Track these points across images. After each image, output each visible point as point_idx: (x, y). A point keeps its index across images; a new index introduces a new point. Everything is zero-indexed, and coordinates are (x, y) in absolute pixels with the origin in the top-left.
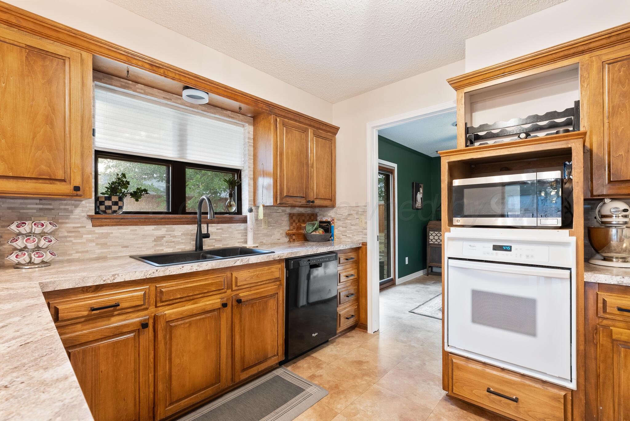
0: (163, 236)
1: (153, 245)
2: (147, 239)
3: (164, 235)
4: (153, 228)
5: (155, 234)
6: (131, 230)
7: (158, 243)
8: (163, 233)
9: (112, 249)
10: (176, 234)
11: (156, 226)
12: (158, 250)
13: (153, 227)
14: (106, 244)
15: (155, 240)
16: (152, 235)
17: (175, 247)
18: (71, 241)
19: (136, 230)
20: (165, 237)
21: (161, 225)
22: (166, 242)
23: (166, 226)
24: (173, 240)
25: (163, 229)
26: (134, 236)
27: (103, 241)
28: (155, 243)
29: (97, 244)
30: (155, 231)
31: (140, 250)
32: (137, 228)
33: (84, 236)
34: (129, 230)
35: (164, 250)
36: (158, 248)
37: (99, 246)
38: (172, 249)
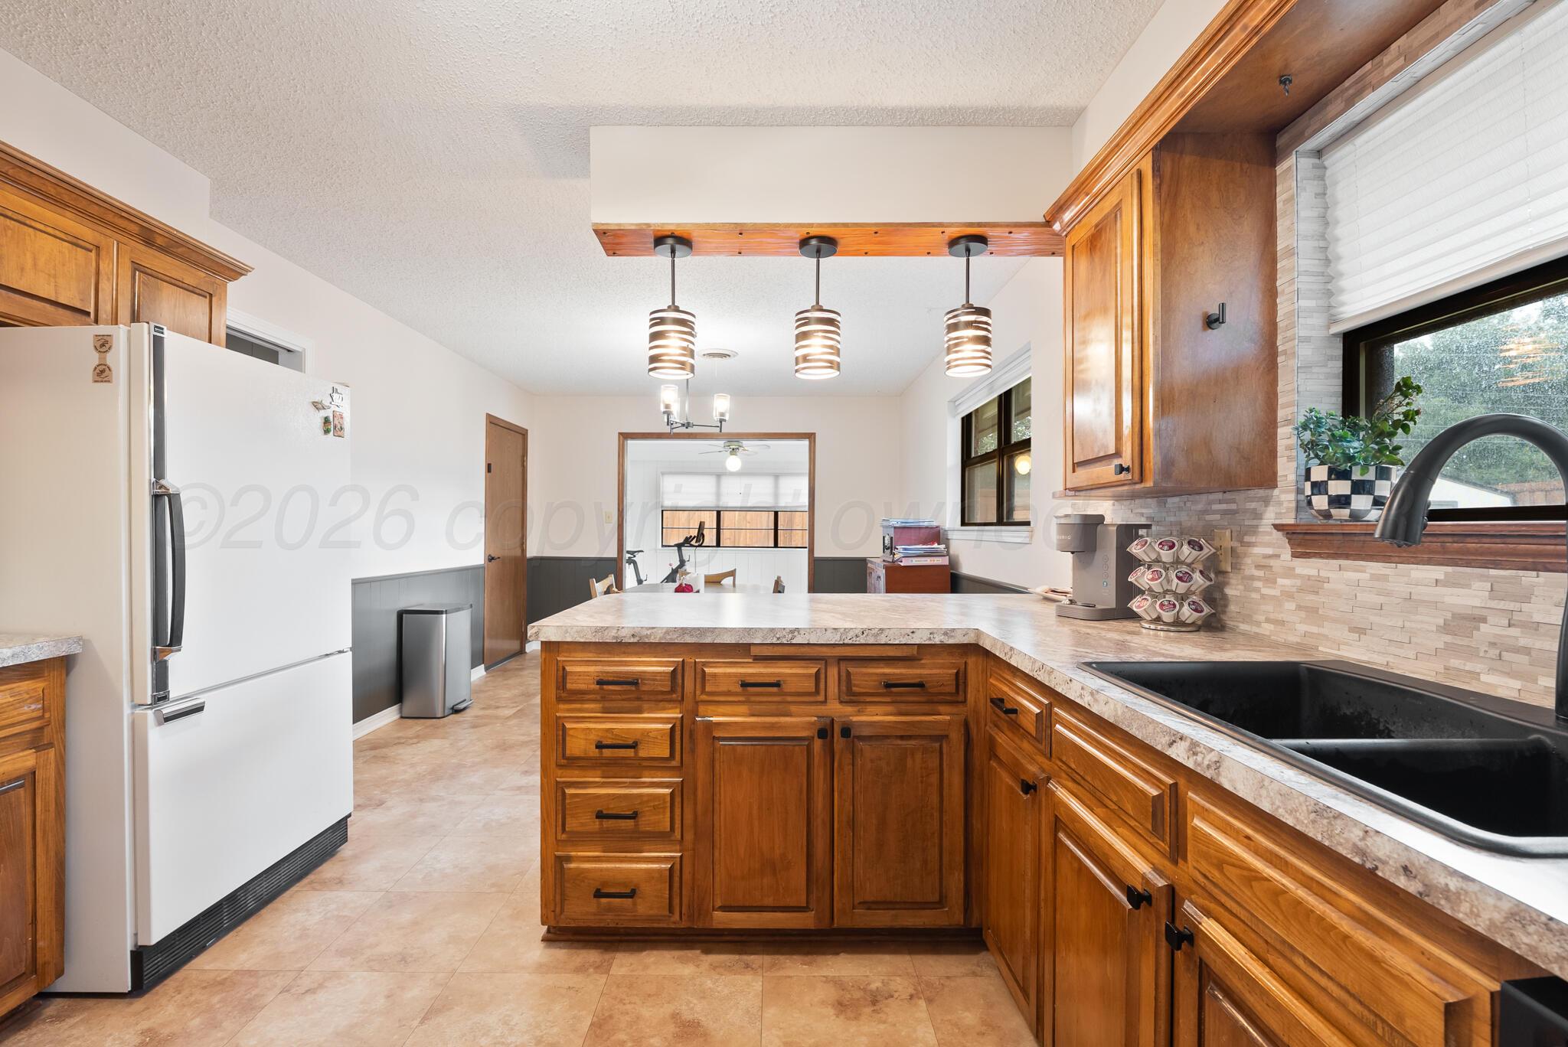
0: (1477, 612)
1: (1441, 645)
2: (1419, 618)
3: (1484, 613)
4: (1441, 577)
5: (1448, 600)
6: (1375, 577)
7: (1459, 641)
8: (1477, 603)
9: (1327, 629)
10: (1537, 618)
11: (1449, 569)
12: (1459, 670)
13: (1438, 572)
14: (1315, 610)
15: (1446, 628)
16: (1435, 605)
17: (1535, 681)
18: (1257, 590)
19: (1384, 578)
20: (1484, 620)
21: (1468, 564)
22: (1493, 644)
23: (1493, 572)
24: (1523, 642)
25: (1476, 585)
26: (1381, 599)
27: (1310, 599)
28: (1448, 638)
29: (1299, 608)
30: (1450, 590)
31: (1398, 651)
32: (1387, 571)
33: (1280, 581)
34: (1366, 576)
35: (1484, 678)
36: (1455, 663)
37: (1303, 614)
38: (1517, 684)
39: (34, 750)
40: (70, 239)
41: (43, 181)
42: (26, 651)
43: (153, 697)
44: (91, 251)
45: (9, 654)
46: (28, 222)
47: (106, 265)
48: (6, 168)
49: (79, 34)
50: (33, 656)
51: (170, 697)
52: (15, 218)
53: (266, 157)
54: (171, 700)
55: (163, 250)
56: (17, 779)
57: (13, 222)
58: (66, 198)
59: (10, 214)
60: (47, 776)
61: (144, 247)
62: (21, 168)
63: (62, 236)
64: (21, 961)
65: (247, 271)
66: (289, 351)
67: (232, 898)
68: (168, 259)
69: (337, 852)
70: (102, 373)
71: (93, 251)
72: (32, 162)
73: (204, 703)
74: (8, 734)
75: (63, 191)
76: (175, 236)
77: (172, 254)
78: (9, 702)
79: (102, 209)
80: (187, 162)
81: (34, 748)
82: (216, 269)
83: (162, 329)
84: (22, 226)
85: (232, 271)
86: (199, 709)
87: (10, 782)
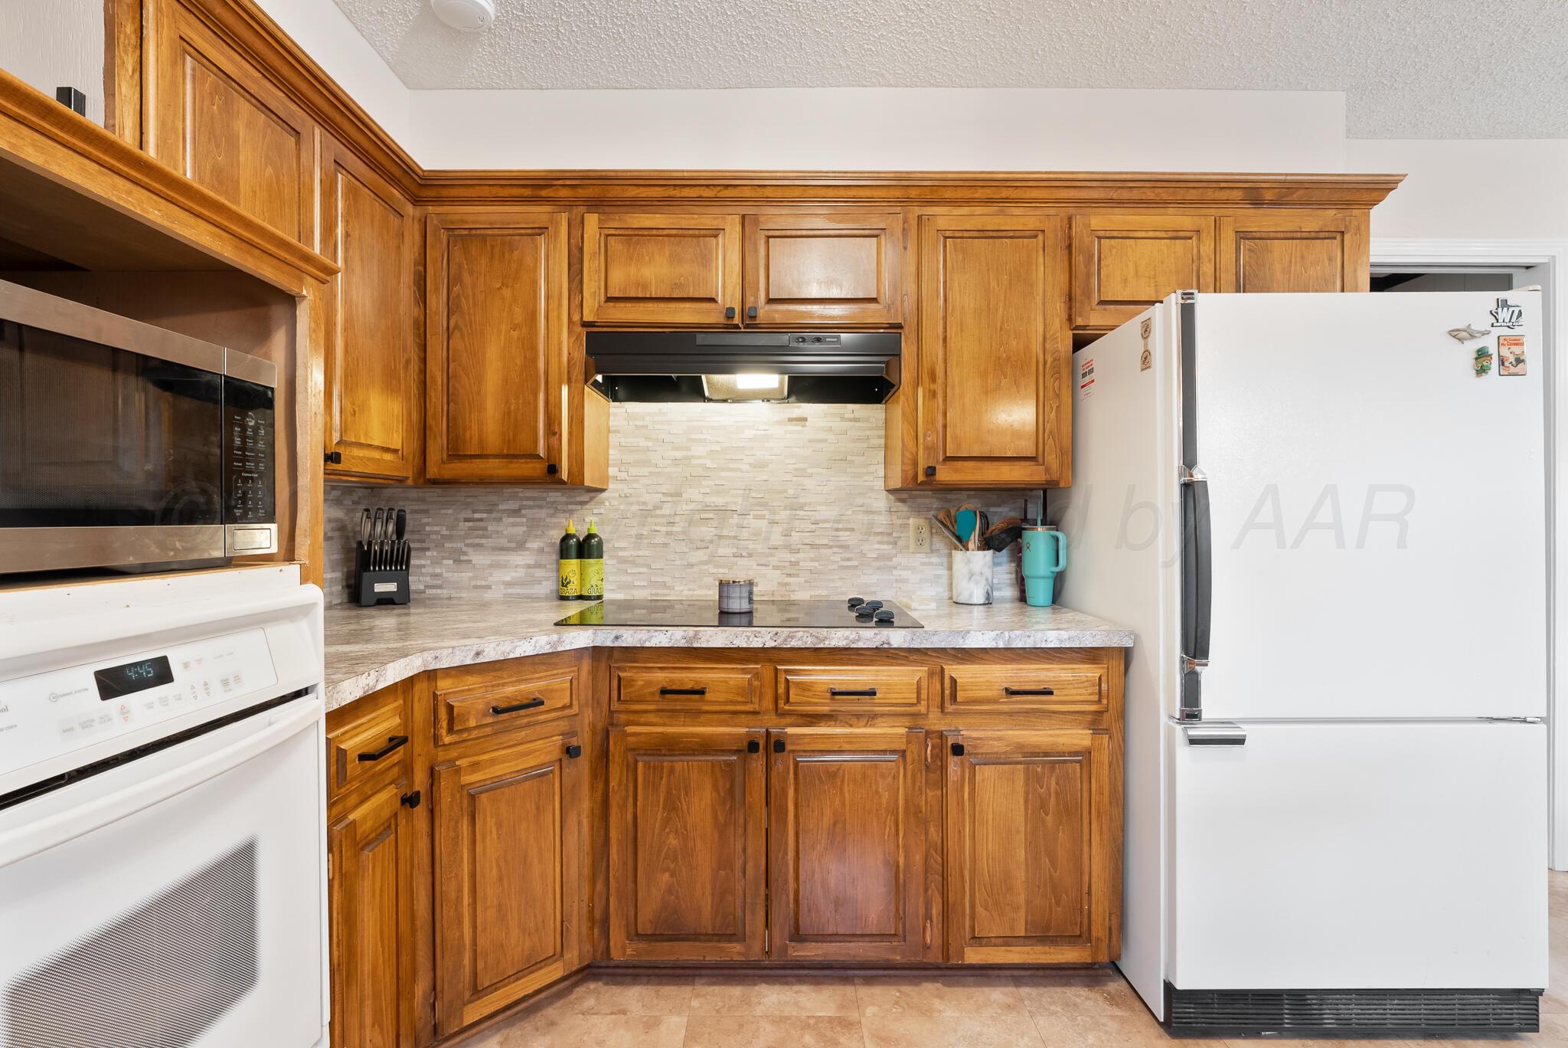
39: (1091, 732)
40: (1170, 234)
41: (1141, 190)
42: (1081, 636)
43: (1182, 711)
44: (1190, 238)
45: (1066, 637)
46: (1131, 235)
47: (1207, 247)
48: (1111, 194)
49: (1142, 27)
50: (1087, 642)
51: (1203, 717)
52: (1120, 236)
53: (1388, 15)
54: (1203, 720)
55: (1275, 203)
56: (1076, 754)
57: (1117, 240)
58: (1165, 196)
59: (1115, 234)
60: (1102, 758)
61: (1252, 211)
62: (1122, 187)
63: (1158, 234)
64: (1076, 924)
65: (1397, 183)
66: (1528, 267)
67: (1298, 997)
68: (1285, 212)
69: (1517, 1038)
70: (1146, 360)
71: (1194, 238)
72: (1129, 177)
73: (1245, 736)
74: (1072, 710)
75: (1160, 190)
76: (1285, 182)
77: (1287, 204)
78: (1069, 681)
79: (1201, 190)
80: (1309, 87)
81: (1093, 730)
82: (1351, 199)
83: (1192, 294)
84: (1125, 240)
85: (1377, 189)
86: (1239, 741)
87: (1071, 754)
